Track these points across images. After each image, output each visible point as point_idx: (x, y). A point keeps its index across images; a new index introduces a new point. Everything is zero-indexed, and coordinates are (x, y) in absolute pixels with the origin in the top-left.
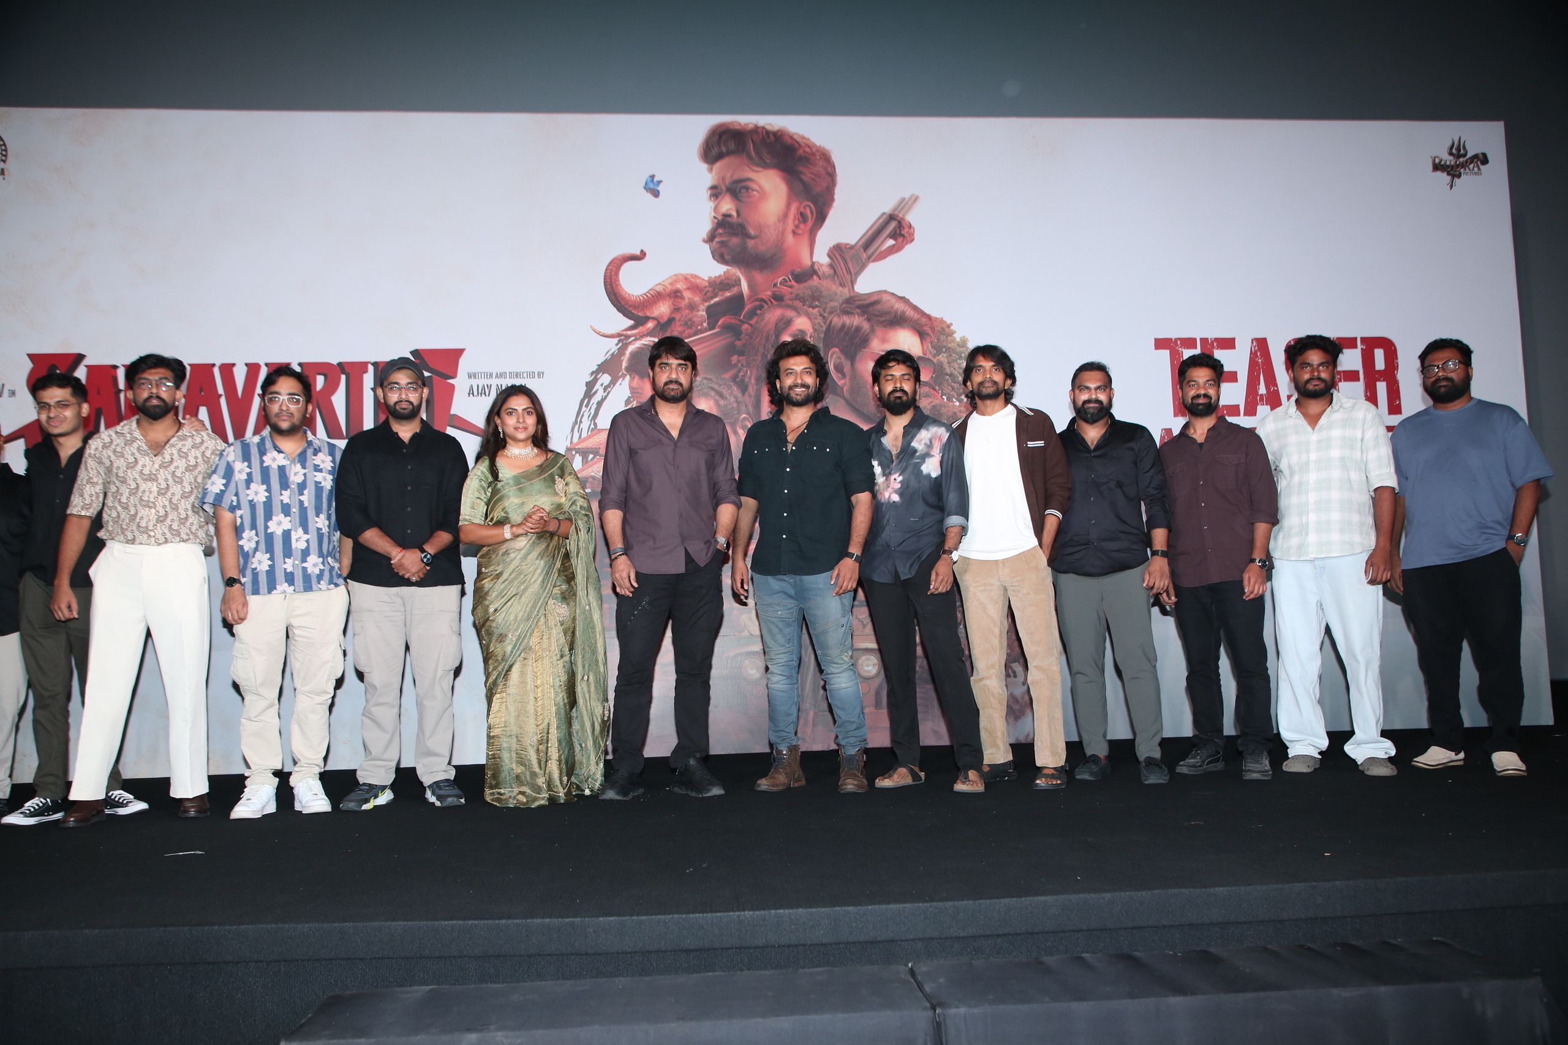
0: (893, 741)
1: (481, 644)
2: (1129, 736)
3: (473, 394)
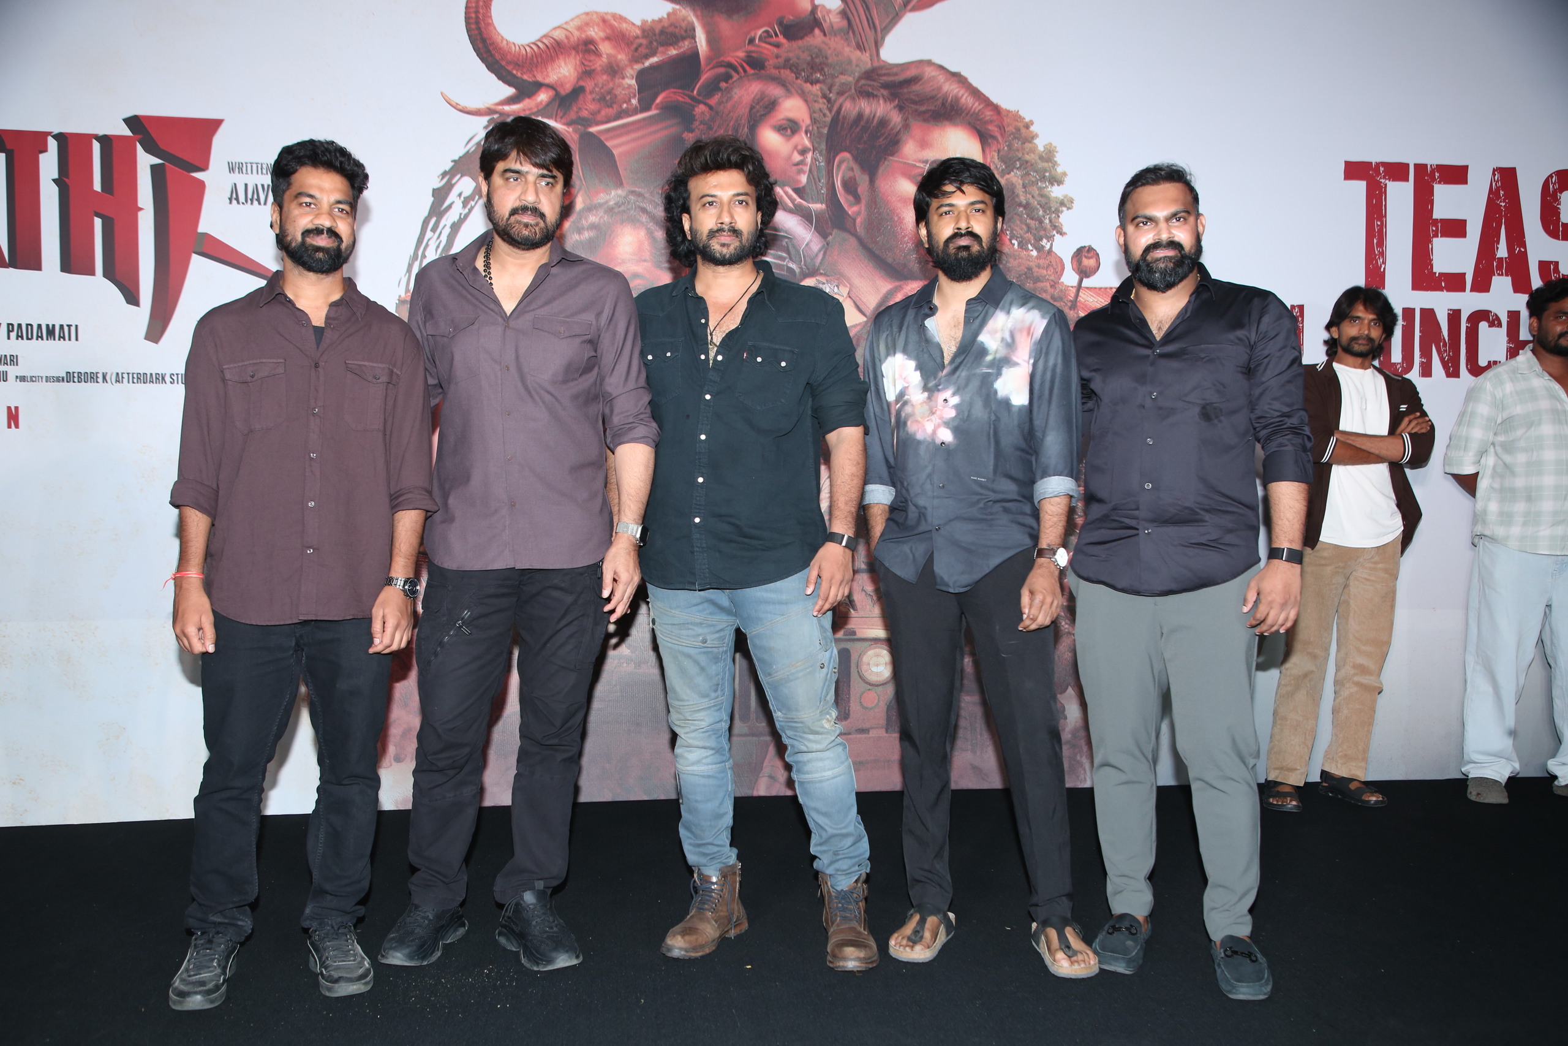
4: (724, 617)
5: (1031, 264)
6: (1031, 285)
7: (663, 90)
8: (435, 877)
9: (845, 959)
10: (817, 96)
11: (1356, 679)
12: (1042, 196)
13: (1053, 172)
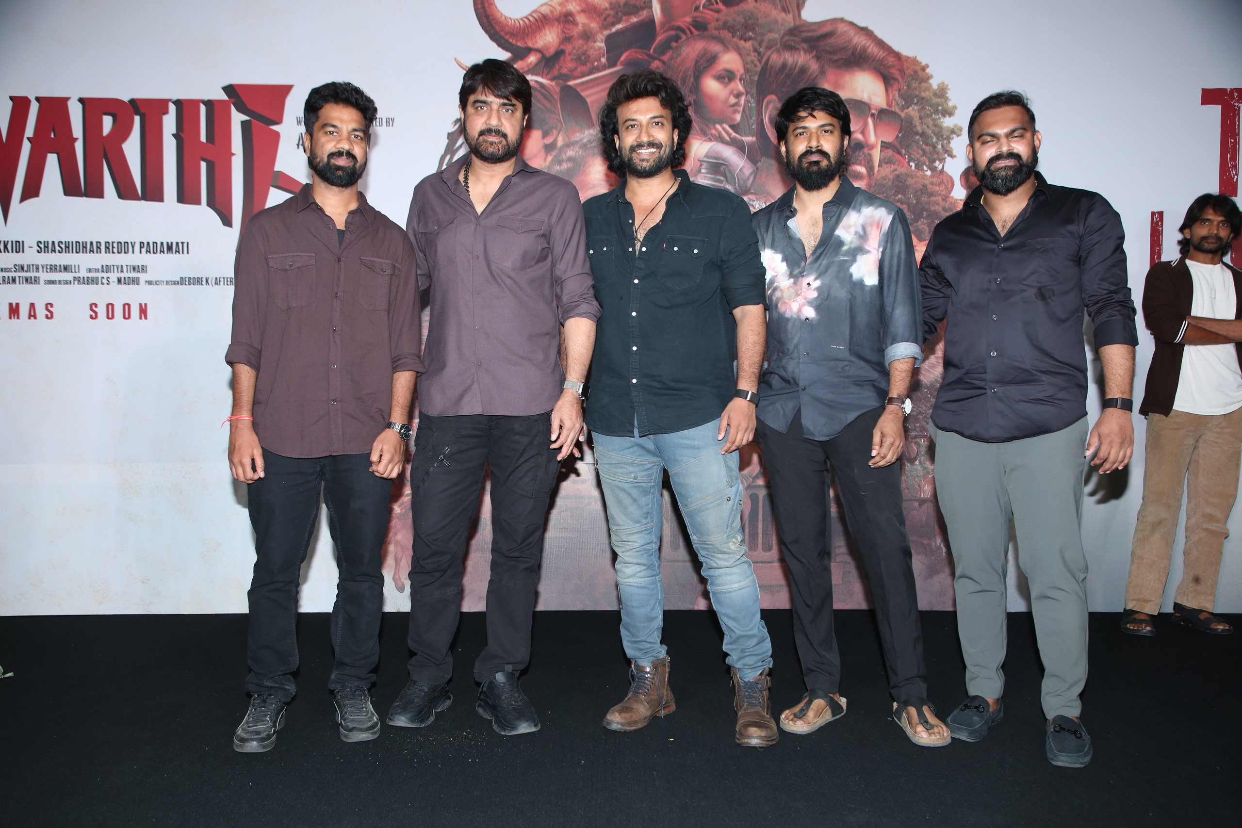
4: (651, 458)
5: (926, 182)
6: (926, 199)
7: (626, 50)
8: (427, 659)
9: (749, 737)
10: (749, 50)
11: (1205, 526)
12: (935, 126)
13: (945, 106)
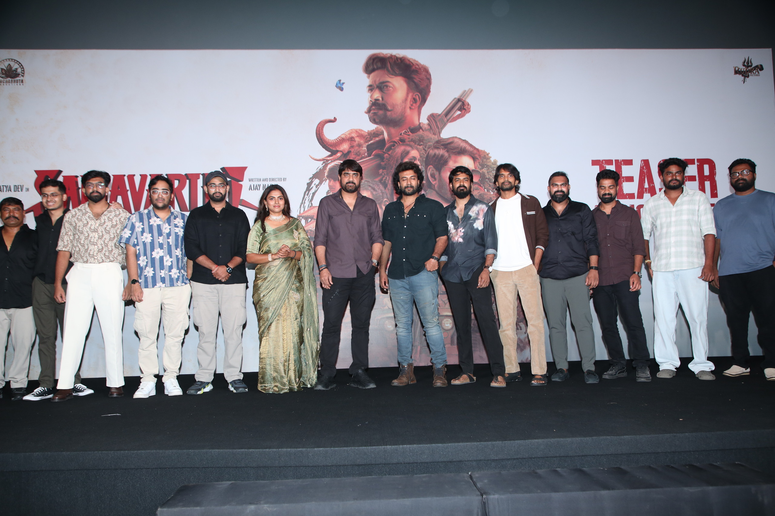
0: (460, 361)
1: (256, 312)
2: (579, 360)
3: (251, 189)
4: (408, 291)
9: (437, 384)
